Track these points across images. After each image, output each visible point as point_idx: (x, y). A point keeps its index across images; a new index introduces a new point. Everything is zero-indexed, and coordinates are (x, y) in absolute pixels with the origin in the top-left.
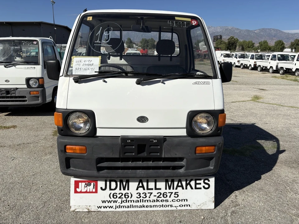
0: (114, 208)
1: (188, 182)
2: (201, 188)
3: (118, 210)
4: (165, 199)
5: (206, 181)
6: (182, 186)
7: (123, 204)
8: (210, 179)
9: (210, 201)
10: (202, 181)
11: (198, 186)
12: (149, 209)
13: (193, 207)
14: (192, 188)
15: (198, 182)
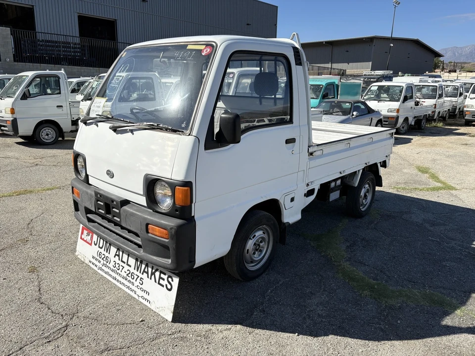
0: (97, 266)
1: (154, 271)
2: (163, 286)
3: (99, 271)
4: (132, 280)
5: (170, 280)
6: (147, 273)
7: (104, 268)
8: (174, 278)
9: (169, 309)
10: (167, 276)
11: (161, 282)
12: (118, 284)
13: (152, 307)
14: (156, 282)
15: (162, 276)
